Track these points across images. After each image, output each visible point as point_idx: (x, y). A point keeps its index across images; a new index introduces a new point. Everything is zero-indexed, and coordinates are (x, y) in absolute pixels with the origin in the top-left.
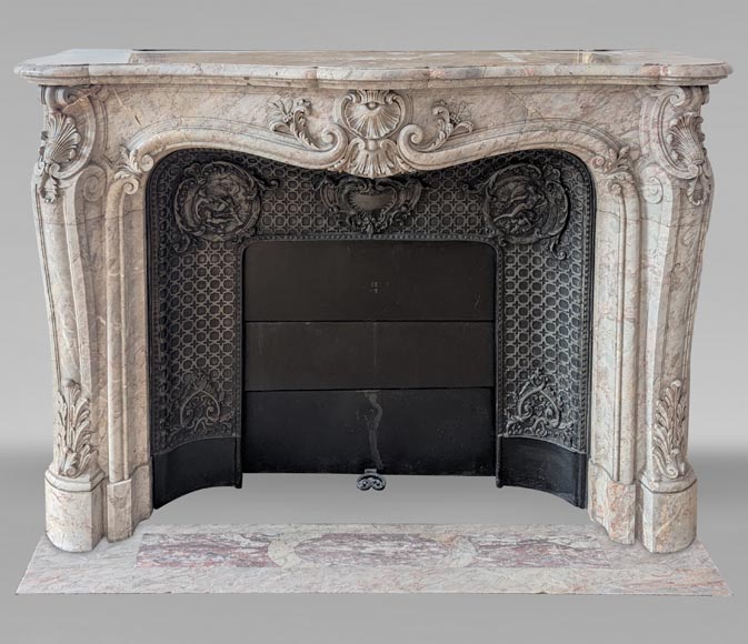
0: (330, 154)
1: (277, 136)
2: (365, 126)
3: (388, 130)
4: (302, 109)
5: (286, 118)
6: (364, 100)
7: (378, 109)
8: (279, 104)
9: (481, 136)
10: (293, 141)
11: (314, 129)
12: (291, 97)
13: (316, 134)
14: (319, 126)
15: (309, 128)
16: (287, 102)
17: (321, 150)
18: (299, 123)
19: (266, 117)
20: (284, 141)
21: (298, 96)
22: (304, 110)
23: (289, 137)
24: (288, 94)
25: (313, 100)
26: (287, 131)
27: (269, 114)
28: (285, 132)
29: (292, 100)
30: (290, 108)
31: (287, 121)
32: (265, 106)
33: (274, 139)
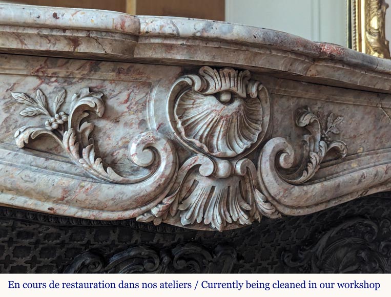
5: (49, 124)
8: (36, 95)
10: (66, 166)
11: (108, 145)
12: (63, 81)
13: (113, 153)
14: (119, 139)
15: (97, 142)
16: (53, 92)
17: (128, 181)
18: (80, 131)
19: (6, 121)
20: (46, 167)
21: (78, 81)
22: (96, 104)
23: (56, 160)
24: (57, 77)
25: (108, 90)
26: (51, 149)
27: (11, 115)
28: (47, 150)
29: (66, 87)
30: (59, 104)
31: (55, 126)
32: (4, 98)
33: (22, 163)
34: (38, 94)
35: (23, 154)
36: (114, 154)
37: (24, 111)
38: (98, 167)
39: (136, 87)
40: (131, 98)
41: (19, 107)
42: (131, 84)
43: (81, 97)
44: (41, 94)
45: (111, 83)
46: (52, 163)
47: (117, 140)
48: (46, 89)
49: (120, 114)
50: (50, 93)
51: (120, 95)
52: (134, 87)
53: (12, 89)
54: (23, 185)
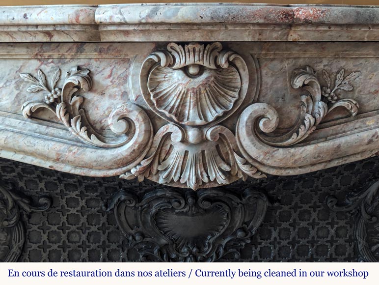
0: (124, 151)
1: (34, 126)
2: (183, 104)
3: (220, 111)
4: (74, 80)
5: (49, 96)
6: (180, 62)
7: (205, 76)
8: (38, 74)
9: (371, 122)
10: (62, 133)
11: (97, 114)
12: (58, 62)
13: (101, 121)
14: (106, 108)
15: (88, 111)
16: (51, 72)
17: (109, 146)
18: (71, 104)
19: (17, 96)
20: (47, 134)
21: (69, 61)
22: (79, 82)
23: (55, 127)
24: (53, 58)
25: (94, 67)
26: (52, 118)
27: (21, 91)
28: (49, 119)
29: (60, 67)
30: (56, 81)
31: (52, 100)
32: (15, 79)
33: (29, 130)
34: (39, 74)
35: (30, 123)
36: (103, 121)
37: (29, 88)
38: (83, 134)
39: (118, 63)
40: (113, 73)
41: (26, 85)
42: (113, 60)
43: (72, 74)
44: (41, 73)
45: (96, 61)
46: (51, 130)
47: (104, 110)
48: (45, 69)
49: (105, 88)
50: (48, 73)
51: (104, 71)
52: (116, 63)
53: (20, 71)
54: (27, 149)
